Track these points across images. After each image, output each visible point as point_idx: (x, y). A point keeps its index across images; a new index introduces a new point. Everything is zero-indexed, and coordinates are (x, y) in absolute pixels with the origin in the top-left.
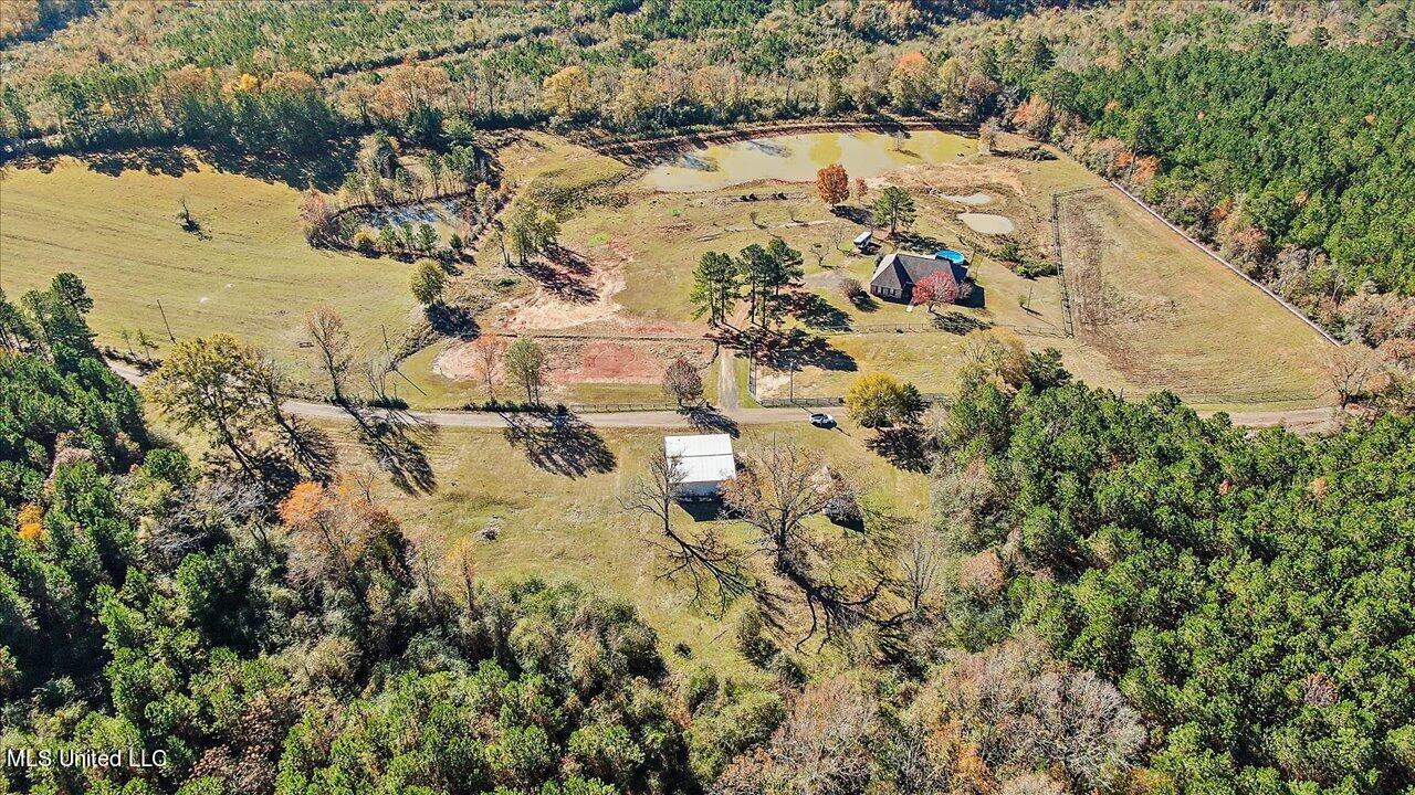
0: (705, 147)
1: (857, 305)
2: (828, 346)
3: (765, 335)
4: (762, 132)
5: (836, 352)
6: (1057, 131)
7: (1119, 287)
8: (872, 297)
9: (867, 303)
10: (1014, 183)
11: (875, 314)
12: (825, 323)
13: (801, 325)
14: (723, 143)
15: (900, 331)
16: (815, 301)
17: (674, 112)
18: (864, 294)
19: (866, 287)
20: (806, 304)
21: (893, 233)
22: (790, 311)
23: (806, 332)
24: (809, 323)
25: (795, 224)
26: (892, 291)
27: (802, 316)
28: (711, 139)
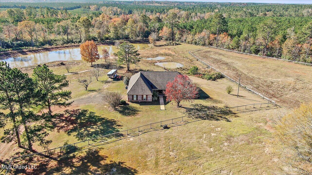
0: (27, 54)
1: (121, 112)
2: (103, 158)
3: (31, 160)
4: (56, 48)
5: (113, 165)
6: (177, 36)
7: (262, 77)
8: (132, 105)
9: (128, 109)
10: (170, 52)
11: (138, 116)
12: (96, 133)
13: (73, 140)
14: (36, 52)
15: (166, 127)
16: (85, 115)
17: (12, 43)
18: (124, 103)
19: (125, 98)
20: (77, 119)
21: (129, 70)
22: (62, 127)
23: (79, 146)
24: (81, 136)
25: (70, 74)
26: (145, 97)
27: (74, 130)
28: (30, 51)
